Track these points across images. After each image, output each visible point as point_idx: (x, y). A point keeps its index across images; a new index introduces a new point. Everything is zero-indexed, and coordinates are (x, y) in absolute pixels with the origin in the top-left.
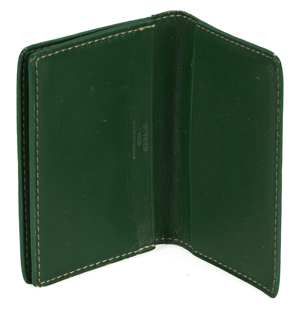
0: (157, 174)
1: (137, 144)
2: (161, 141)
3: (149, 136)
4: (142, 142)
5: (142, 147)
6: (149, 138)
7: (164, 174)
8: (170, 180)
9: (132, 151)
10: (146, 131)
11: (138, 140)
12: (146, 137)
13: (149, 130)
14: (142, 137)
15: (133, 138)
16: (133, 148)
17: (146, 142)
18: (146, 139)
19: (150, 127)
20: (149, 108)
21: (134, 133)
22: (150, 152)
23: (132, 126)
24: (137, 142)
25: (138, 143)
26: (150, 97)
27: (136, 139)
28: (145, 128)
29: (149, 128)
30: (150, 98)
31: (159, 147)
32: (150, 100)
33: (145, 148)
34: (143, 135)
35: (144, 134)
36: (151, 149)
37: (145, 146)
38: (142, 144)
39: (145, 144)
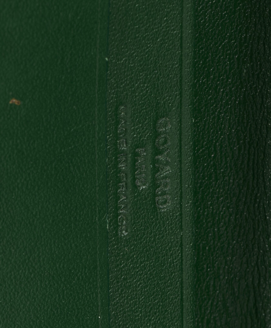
0: (211, 289)
1: (135, 187)
2: (227, 178)
3: (180, 161)
4: (154, 179)
5: (155, 195)
6: (181, 169)
7: (236, 290)
8: (254, 312)
9: (117, 208)
10: (169, 143)
11: (141, 173)
12: (167, 163)
13: (180, 141)
14: (155, 162)
15: (122, 166)
16: (119, 198)
17: (168, 180)
18: (168, 170)
19: (180, 129)
20: (181, 65)
21: (124, 148)
22: (181, 215)
23: (118, 123)
24: (134, 179)
25: (139, 184)
26: (182, 27)
27: (134, 167)
28: (165, 132)
29: (181, 134)
30: (182, 33)
31: (218, 198)
32: (181, 38)
33: (165, 202)
34: (157, 154)
35: (160, 153)
36: (188, 206)
37: (164, 193)
38: (155, 185)
39: (166, 186)
